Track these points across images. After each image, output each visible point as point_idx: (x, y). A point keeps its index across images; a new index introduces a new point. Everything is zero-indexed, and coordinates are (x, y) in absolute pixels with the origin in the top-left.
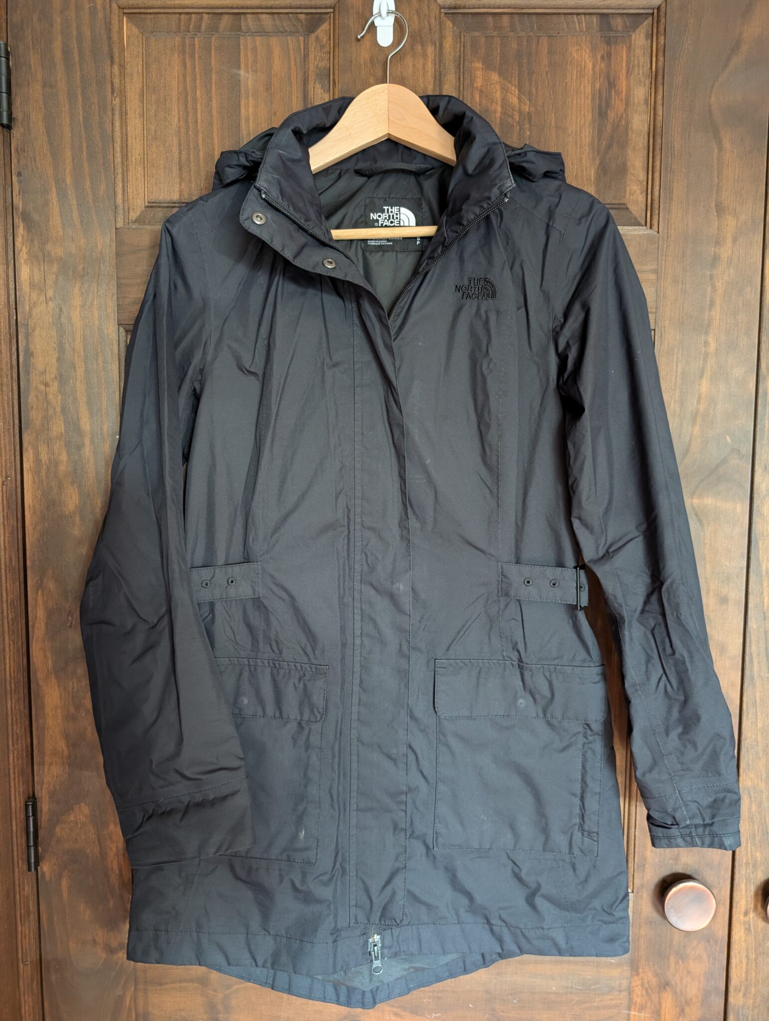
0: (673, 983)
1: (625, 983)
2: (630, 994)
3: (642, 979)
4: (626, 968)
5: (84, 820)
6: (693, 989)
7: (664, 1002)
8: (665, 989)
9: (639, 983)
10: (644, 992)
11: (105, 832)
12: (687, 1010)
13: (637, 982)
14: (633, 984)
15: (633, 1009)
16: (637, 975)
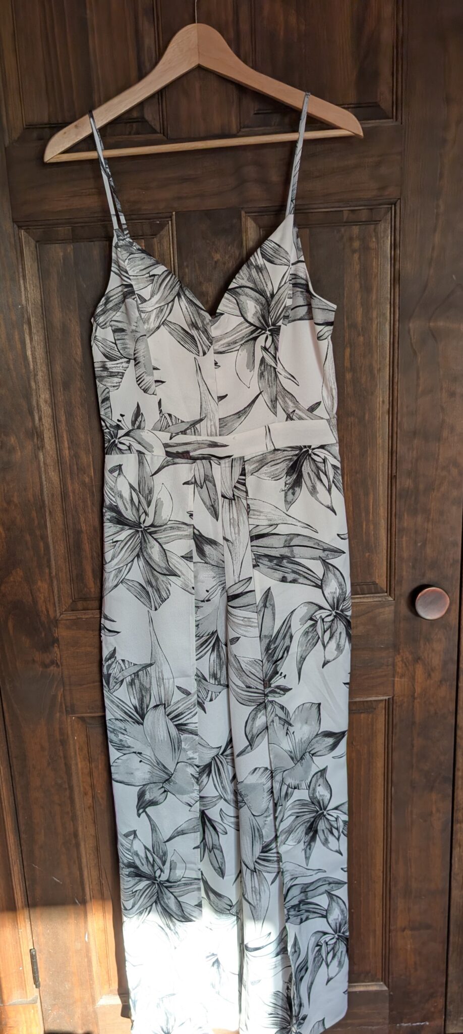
0: (423, 657)
1: (391, 660)
2: (394, 667)
3: (402, 657)
4: (391, 650)
5: (20, 580)
6: (436, 661)
7: (417, 671)
8: (418, 662)
9: (400, 659)
10: (404, 665)
11: (35, 587)
12: (433, 674)
13: (398, 659)
14: (396, 661)
15: (396, 676)
16: (399, 654)
